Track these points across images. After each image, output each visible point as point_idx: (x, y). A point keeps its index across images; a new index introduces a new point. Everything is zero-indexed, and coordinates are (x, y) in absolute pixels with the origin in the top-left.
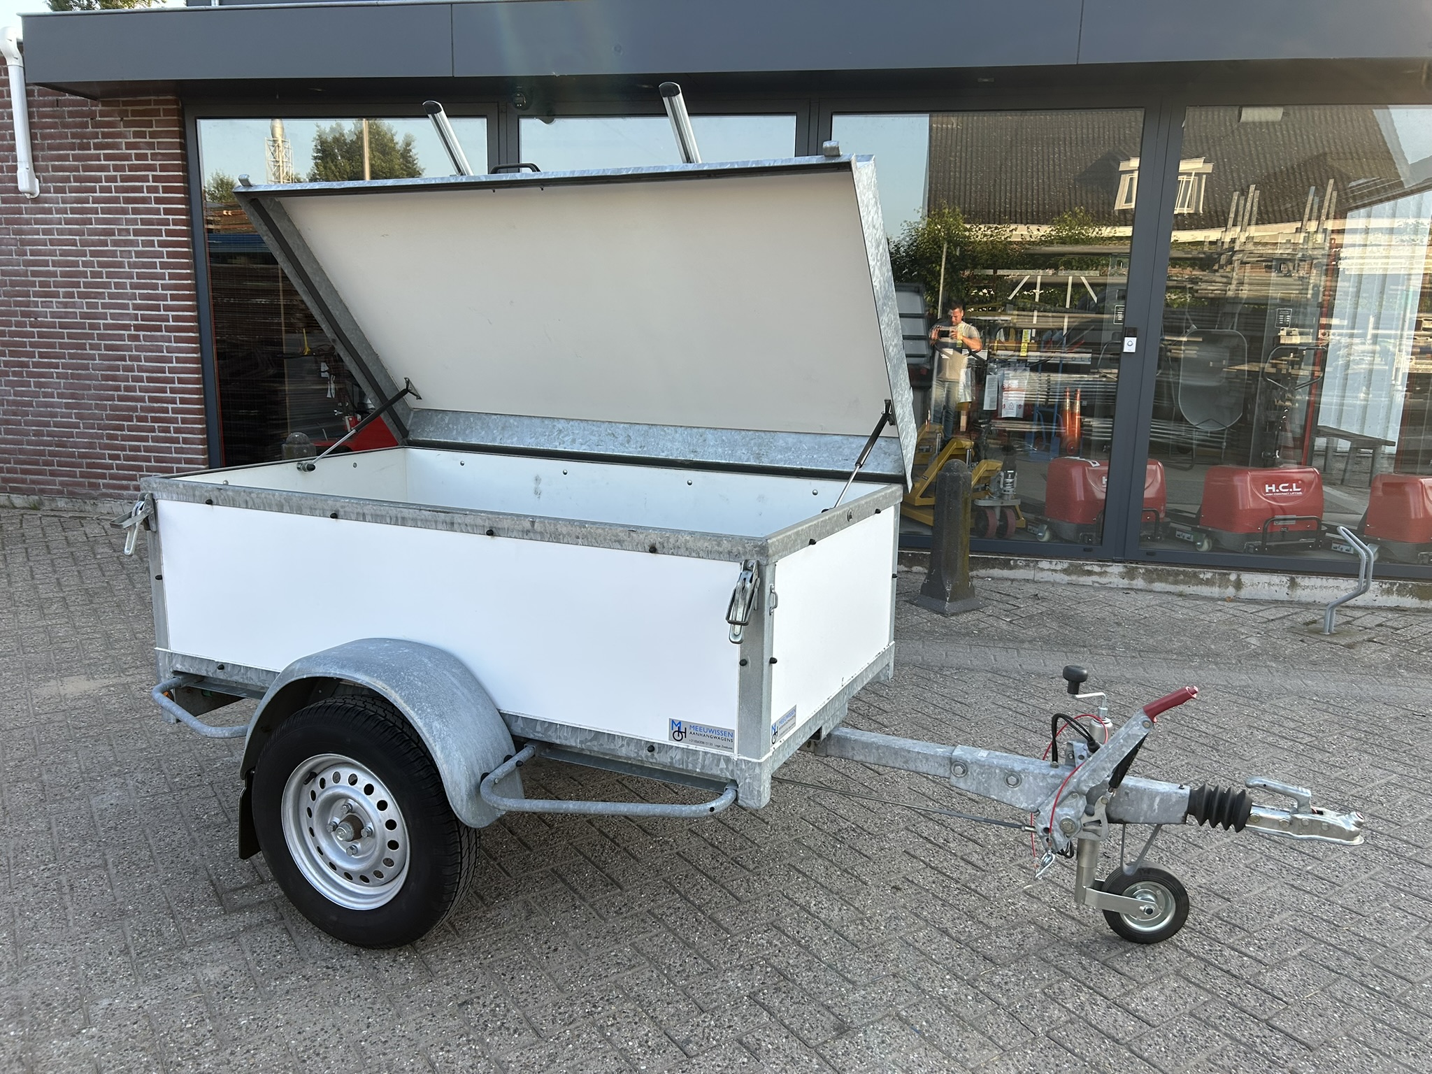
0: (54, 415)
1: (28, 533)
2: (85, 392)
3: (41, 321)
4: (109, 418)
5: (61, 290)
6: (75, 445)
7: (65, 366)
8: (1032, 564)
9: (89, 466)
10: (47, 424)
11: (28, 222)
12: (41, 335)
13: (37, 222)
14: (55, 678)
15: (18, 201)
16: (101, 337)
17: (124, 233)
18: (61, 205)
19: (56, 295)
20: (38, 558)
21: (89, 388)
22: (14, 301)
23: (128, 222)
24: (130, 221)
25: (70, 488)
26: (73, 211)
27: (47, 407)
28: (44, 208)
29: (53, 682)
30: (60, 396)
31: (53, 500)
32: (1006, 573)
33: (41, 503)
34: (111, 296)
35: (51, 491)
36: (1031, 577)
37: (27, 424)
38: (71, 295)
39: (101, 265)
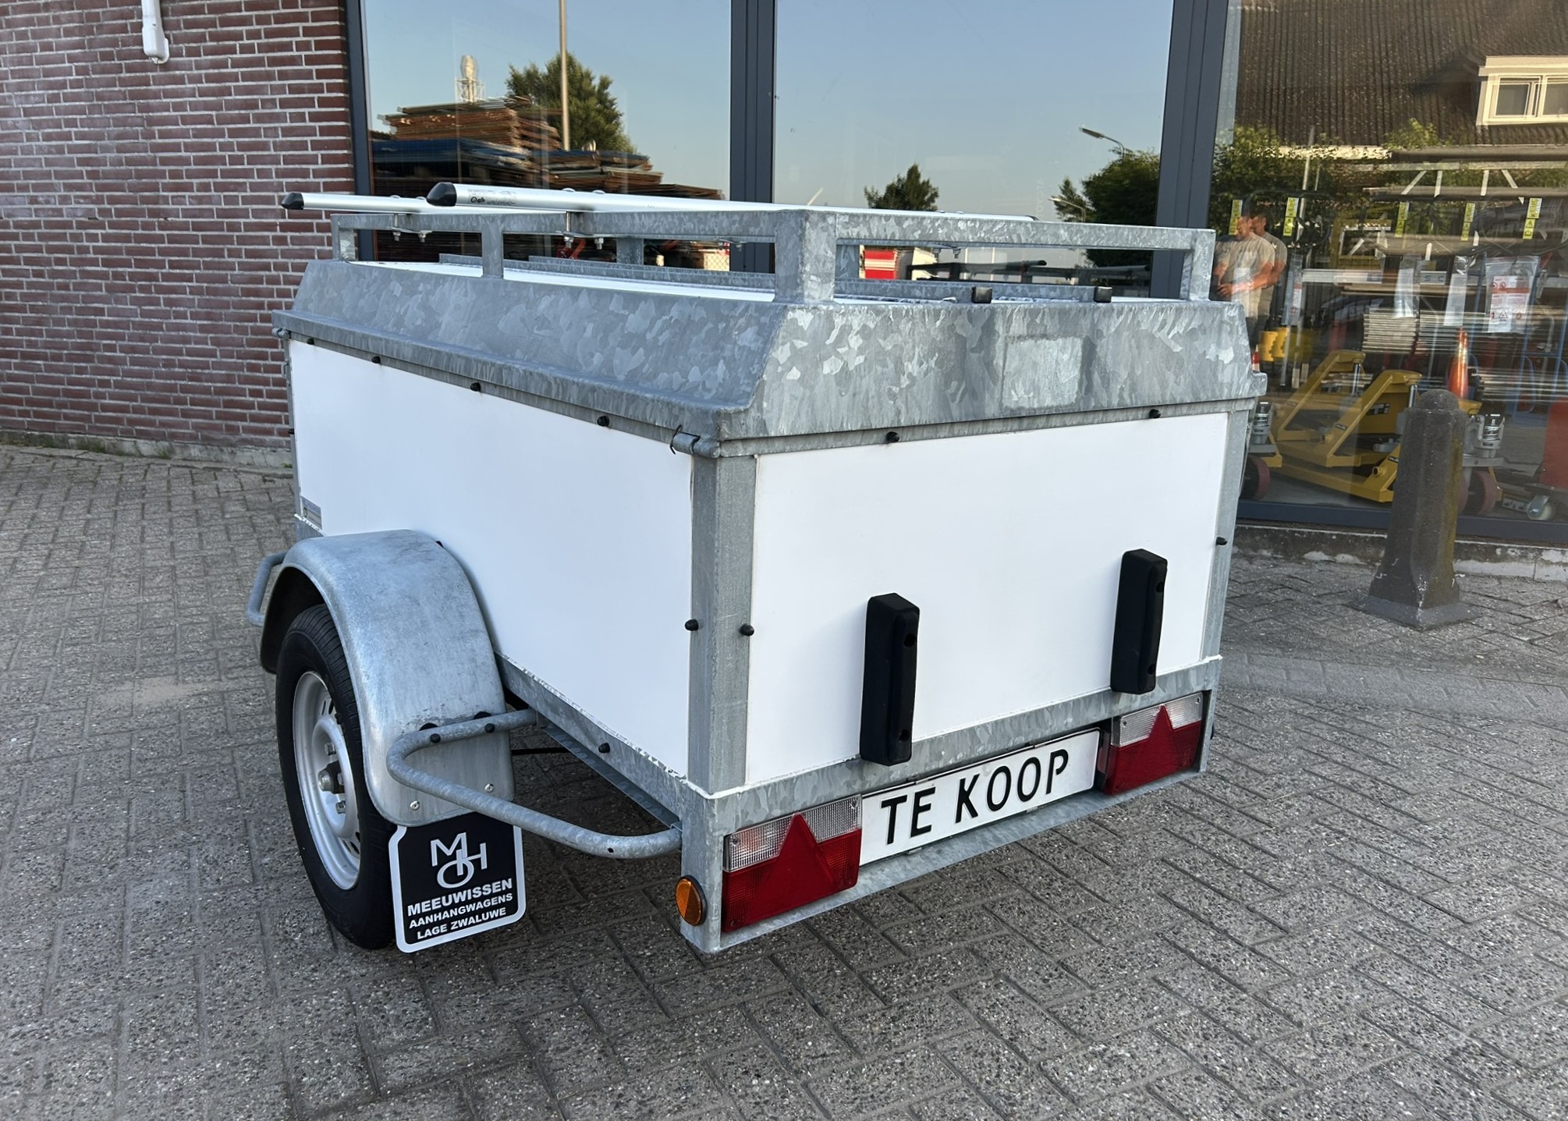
0: (186, 340)
1: (150, 485)
2: (223, 311)
3: (172, 222)
4: (251, 343)
5: (195, 181)
6: (211, 378)
7: (200, 279)
8: (1531, 555)
9: (228, 404)
10: (179, 352)
11: (156, 95)
12: (172, 239)
13: (167, 94)
14: (132, 680)
15: (144, 68)
16: (242, 240)
17: (270, 105)
18: (195, 72)
19: (188, 188)
20: (154, 516)
21: (227, 305)
22: (141, 197)
23: (276, 90)
24: (275, 90)
25: (206, 433)
26: (210, 78)
27: (178, 330)
28: (174, 76)
29: (128, 685)
30: (194, 316)
31: (185, 447)
32: (1487, 567)
33: (171, 451)
34: (255, 187)
35: (183, 436)
36: (1529, 574)
37: (156, 351)
38: (205, 187)
39: (242, 147)
